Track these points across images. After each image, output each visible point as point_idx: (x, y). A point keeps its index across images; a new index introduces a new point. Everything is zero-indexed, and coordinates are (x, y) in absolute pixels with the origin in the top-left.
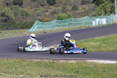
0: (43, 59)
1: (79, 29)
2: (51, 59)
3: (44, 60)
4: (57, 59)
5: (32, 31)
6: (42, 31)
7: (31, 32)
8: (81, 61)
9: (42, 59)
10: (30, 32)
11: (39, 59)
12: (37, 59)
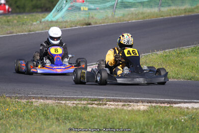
0: (61, 99)
1: (187, 14)
2: (85, 100)
3: (64, 102)
4: (100, 100)
5: (54, 19)
6: (82, 18)
7: (52, 22)
8: (163, 105)
9: (59, 99)
10: (47, 21)
11: (51, 98)
12: (46, 98)
